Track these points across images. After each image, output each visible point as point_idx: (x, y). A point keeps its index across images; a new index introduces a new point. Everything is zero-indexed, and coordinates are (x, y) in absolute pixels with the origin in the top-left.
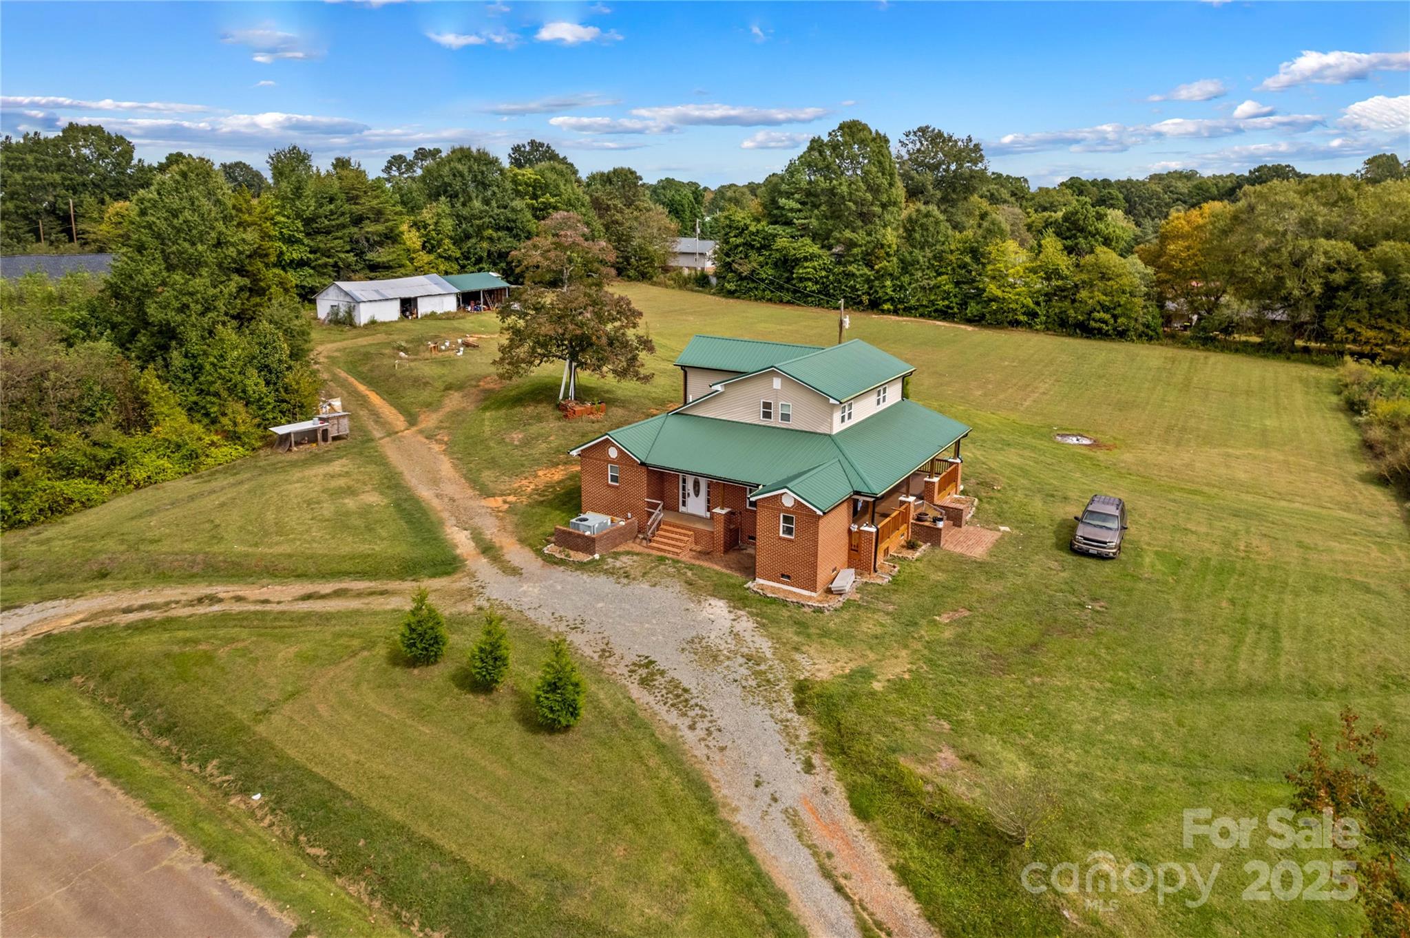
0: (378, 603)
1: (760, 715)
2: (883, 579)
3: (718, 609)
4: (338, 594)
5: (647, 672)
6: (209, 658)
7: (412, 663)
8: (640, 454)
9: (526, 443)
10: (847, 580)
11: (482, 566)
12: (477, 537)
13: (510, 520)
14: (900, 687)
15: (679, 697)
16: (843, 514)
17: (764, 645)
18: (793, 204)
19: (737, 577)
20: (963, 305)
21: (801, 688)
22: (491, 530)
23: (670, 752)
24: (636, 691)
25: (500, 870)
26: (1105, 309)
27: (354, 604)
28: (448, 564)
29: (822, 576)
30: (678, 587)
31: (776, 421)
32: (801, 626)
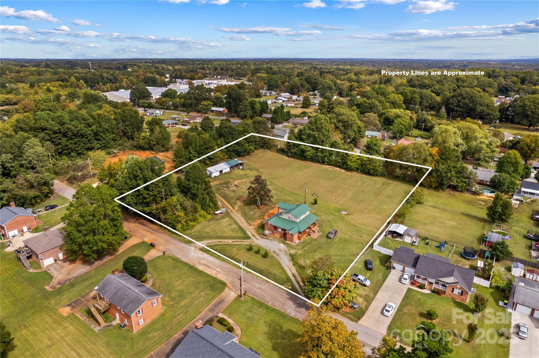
0: (242, 243)
1: (286, 257)
2: (302, 241)
3: (282, 245)
4: (237, 241)
5: (274, 252)
6: (226, 250)
7: (249, 250)
8: (273, 224)
9: (254, 214)
10: (297, 241)
11: (253, 237)
12: (251, 233)
13: (255, 230)
14: (300, 254)
15: (278, 255)
16: (297, 234)
17: (287, 249)
18: (305, 137)
19: (284, 241)
20: (343, 165)
21: (290, 254)
22: (253, 233)
23: (277, 260)
24: (273, 254)
25: (262, 269)
26: (373, 170)
27: (240, 243)
28: (249, 238)
29: (294, 241)
30: (277, 242)
31: (290, 219)
32: (291, 247)
